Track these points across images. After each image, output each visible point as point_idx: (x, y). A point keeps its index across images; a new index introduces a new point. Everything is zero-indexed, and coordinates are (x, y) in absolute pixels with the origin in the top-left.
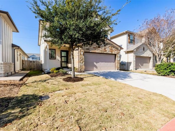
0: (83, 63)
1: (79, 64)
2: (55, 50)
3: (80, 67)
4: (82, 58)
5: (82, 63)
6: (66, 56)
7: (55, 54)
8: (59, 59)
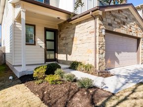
0: (104, 54)
1: (97, 55)
2: (34, 26)
3: (100, 62)
4: (102, 43)
5: (102, 54)
6: (53, 39)
7: (35, 35)
8: (41, 45)
